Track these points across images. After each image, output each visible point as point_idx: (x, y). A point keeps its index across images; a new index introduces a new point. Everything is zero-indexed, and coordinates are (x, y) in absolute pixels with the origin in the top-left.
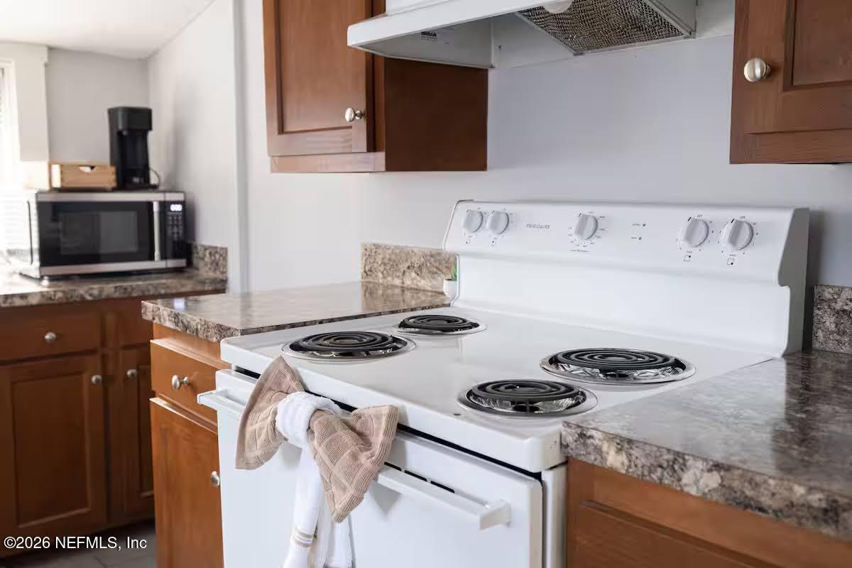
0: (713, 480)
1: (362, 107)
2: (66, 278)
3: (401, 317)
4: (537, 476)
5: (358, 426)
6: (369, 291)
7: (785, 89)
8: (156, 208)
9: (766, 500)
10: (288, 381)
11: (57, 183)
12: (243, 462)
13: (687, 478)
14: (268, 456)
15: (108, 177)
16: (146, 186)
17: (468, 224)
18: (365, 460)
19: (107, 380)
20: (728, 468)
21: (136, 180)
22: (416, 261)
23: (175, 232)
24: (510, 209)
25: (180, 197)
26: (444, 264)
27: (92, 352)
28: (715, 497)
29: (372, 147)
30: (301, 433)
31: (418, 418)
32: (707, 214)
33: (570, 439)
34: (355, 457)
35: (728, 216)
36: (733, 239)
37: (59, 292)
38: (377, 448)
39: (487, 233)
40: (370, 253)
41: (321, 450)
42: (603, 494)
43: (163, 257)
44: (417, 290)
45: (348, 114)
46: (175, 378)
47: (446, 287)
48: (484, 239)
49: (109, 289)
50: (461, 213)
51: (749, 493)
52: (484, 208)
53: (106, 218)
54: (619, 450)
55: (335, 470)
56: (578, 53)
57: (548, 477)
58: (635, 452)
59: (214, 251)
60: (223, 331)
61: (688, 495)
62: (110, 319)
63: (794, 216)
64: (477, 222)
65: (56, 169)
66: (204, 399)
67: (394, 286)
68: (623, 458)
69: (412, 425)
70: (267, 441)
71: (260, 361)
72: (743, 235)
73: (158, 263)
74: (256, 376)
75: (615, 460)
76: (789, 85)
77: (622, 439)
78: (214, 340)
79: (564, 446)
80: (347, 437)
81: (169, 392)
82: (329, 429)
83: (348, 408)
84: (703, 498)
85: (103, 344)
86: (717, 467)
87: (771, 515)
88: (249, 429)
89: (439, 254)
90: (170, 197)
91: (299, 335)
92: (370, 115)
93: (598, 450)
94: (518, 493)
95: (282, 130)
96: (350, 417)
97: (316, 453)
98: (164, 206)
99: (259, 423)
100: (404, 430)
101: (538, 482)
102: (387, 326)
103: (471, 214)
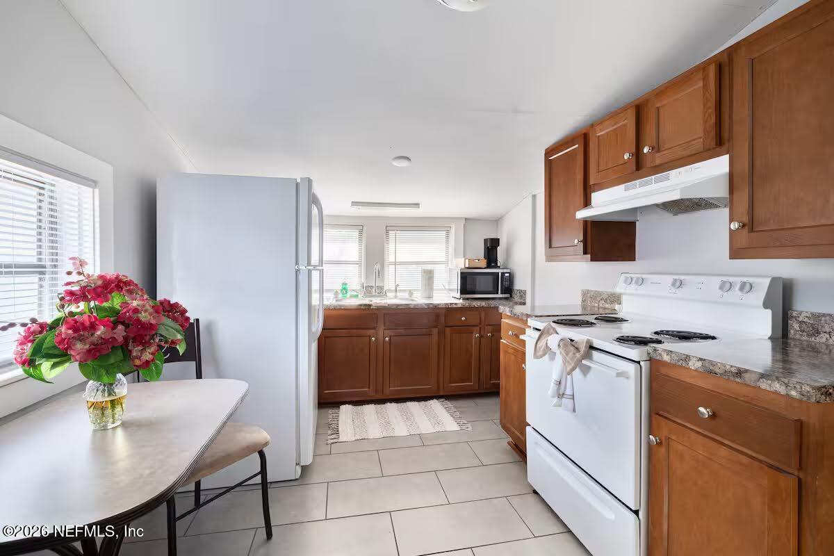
0: (699, 364)
1: (582, 238)
2: (468, 299)
3: (595, 316)
4: (639, 362)
5: (576, 346)
6: (584, 308)
7: (749, 232)
8: (500, 275)
9: (717, 371)
10: (552, 331)
11: (467, 266)
12: (536, 356)
13: (690, 364)
14: (544, 355)
15: (484, 263)
16: (496, 267)
17: (625, 281)
18: (578, 355)
19: (481, 336)
20: (705, 360)
21: (493, 264)
22: (605, 296)
23: (507, 284)
24: (644, 276)
25: (508, 271)
26: (616, 298)
27: (477, 326)
28: (700, 370)
29: (585, 253)
30: (557, 347)
31: (596, 344)
32: (731, 279)
33: (651, 351)
34: (574, 354)
35: (738, 280)
36: (742, 289)
37: (467, 303)
38: (582, 352)
39: (633, 286)
40: (585, 294)
41: (563, 352)
42: (663, 370)
43: (502, 293)
44: (605, 308)
45: (576, 241)
46: (510, 332)
47: (617, 307)
48: (632, 288)
49: (483, 304)
50: (623, 277)
51: (711, 368)
52: (633, 276)
53: (478, 278)
54: (667, 355)
55: (568, 358)
56: (675, 214)
57: (642, 363)
58: (673, 355)
59: (520, 291)
60: (528, 316)
61: (691, 369)
62: (483, 315)
63: (771, 281)
64: (629, 281)
65: (467, 261)
66: (522, 337)
67: (594, 307)
68: (669, 357)
69: (595, 345)
70: (544, 350)
71: (541, 326)
72: (746, 288)
73: (500, 295)
74: (540, 330)
75: (666, 358)
76: (752, 230)
77: (669, 351)
78: (525, 319)
79: (649, 354)
80: (572, 348)
81: (508, 337)
82: (565, 345)
83: (572, 340)
84: (696, 370)
85: (480, 324)
86: (701, 359)
87: (719, 375)
88: (538, 346)
89: (614, 294)
90: (505, 271)
91: (555, 319)
92: (585, 241)
93: (660, 355)
94: (631, 368)
95: (550, 247)
96: (573, 343)
97: (561, 353)
98: (503, 274)
99: (542, 344)
100: (592, 348)
101: (638, 365)
102: (591, 319)
103: (627, 278)
